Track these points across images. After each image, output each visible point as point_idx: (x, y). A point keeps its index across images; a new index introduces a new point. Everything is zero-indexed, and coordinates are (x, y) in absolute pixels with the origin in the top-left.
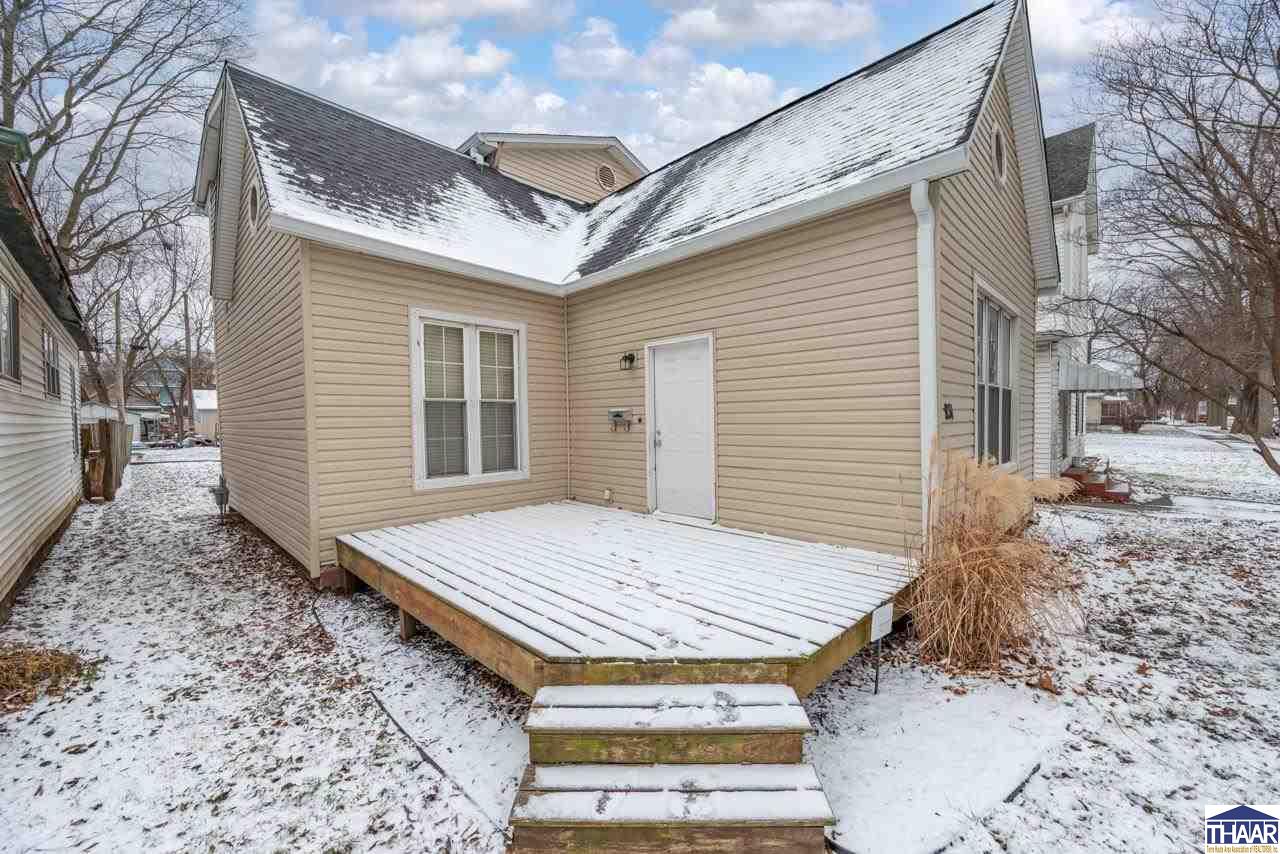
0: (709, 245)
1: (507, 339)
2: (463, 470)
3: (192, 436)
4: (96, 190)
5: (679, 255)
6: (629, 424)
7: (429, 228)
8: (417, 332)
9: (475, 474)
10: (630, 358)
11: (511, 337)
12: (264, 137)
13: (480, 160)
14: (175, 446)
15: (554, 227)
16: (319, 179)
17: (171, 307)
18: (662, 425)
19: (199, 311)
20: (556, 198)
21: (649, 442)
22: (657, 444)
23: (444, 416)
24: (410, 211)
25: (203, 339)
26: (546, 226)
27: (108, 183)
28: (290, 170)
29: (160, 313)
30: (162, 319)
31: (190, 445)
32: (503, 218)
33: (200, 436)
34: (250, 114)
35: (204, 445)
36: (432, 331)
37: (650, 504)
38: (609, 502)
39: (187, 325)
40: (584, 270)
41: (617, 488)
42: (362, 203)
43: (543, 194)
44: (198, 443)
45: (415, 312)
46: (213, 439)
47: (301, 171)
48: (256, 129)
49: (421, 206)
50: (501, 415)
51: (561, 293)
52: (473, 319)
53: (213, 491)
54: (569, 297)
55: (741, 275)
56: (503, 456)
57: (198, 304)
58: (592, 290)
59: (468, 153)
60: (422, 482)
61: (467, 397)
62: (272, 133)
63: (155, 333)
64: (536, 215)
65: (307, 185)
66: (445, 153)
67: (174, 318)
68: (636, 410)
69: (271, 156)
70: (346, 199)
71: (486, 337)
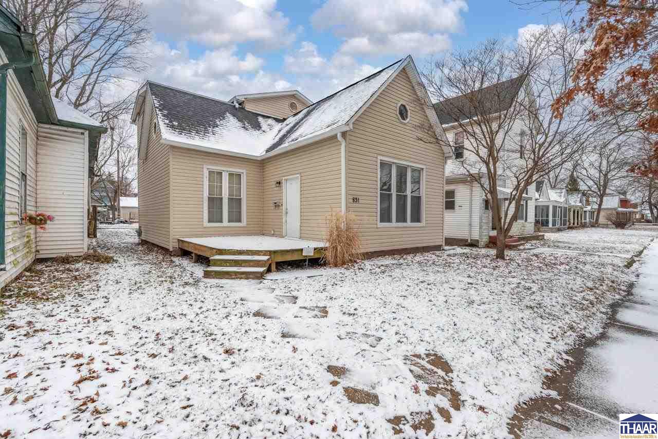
0: (301, 145)
1: (239, 176)
2: (221, 222)
3: (119, 218)
4: (83, 104)
5: (293, 147)
6: (279, 206)
7: (212, 138)
8: (206, 173)
9: (225, 223)
10: (279, 183)
11: (240, 175)
12: (160, 110)
13: (237, 106)
14: (111, 223)
15: (264, 131)
16: (176, 123)
17: (110, 156)
18: (288, 207)
19: (124, 158)
20: (269, 117)
21: (284, 212)
22: (287, 213)
23: (215, 202)
24: (206, 131)
25: (125, 172)
26: (260, 132)
27: (88, 100)
28: (167, 122)
29: (105, 159)
30: (106, 162)
31: (118, 223)
32: (242, 130)
33: (122, 219)
34: (155, 101)
35: (124, 223)
36: (211, 173)
37: (284, 234)
38: (273, 235)
39: (118, 164)
40: (267, 151)
41: (276, 230)
42: (189, 131)
43: (264, 116)
44: (121, 222)
45: (205, 167)
46: (128, 220)
47: (171, 122)
48: (157, 107)
49: (210, 129)
50: (235, 202)
51: (259, 159)
52: (226, 170)
53: (137, 231)
54: (263, 160)
55: (309, 155)
56: (236, 216)
57: (123, 154)
58: (270, 158)
59: (233, 103)
60: (206, 223)
61: (223, 195)
62: (162, 107)
63: (103, 168)
64: (257, 126)
65: (173, 127)
66: (223, 104)
67: (112, 161)
68: (281, 201)
69: (162, 117)
70: (184, 130)
71: (231, 175)
